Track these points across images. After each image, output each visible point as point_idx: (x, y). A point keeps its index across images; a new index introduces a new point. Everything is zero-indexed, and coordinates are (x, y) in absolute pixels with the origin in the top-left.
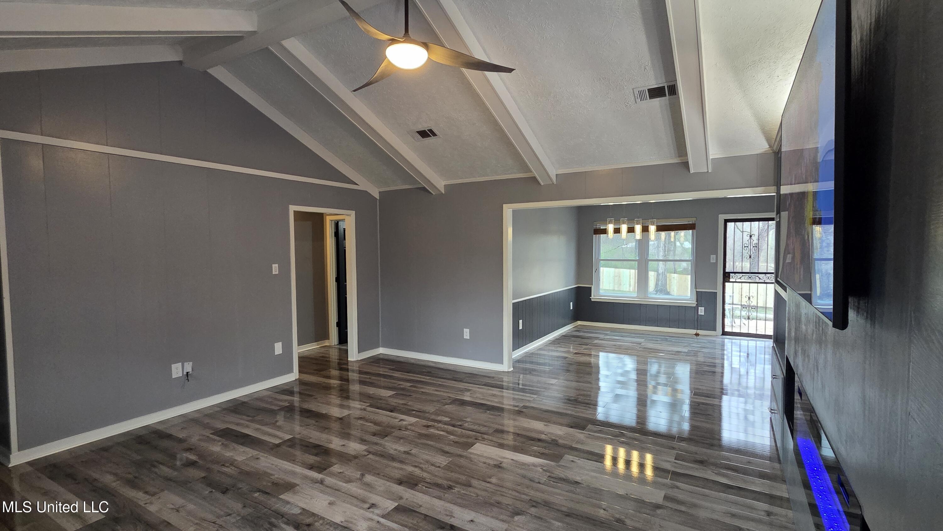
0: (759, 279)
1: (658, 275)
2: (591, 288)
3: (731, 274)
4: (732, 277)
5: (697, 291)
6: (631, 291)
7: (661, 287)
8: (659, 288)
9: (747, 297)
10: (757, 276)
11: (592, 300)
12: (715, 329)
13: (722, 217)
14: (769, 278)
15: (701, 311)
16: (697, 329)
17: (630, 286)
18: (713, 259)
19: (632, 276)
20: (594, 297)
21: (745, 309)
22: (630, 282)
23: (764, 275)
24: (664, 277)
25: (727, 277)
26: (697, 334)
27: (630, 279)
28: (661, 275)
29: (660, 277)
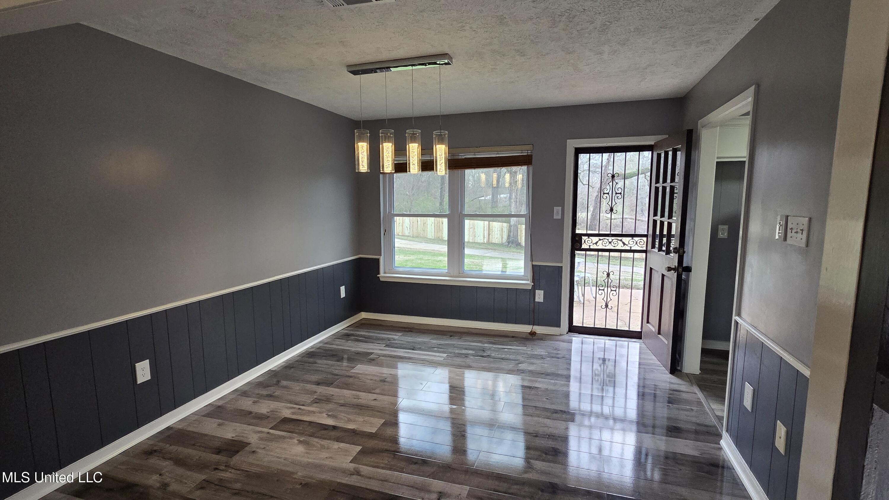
0: (622, 245)
1: (510, 226)
2: (378, 260)
3: (583, 237)
4: (585, 242)
5: (533, 265)
6: (485, 242)
7: (513, 238)
8: (510, 240)
9: (606, 273)
10: (621, 240)
11: (381, 279)
12: (558, 325)
13: (572, 144)
14: (638, 242)
15: (540, 296)
16: (533, 325)
17: (484, 237)
18: (558, 213)
19: (486, 228)
20: (384, 275)
21: (602, 291)
22: (484, 234)
23: (631, 238)
24: (515, 228)
25: (577, 241)
26: (533, 334)
27: (484, 230)
28: (513, 227)
29: (512, 228)
